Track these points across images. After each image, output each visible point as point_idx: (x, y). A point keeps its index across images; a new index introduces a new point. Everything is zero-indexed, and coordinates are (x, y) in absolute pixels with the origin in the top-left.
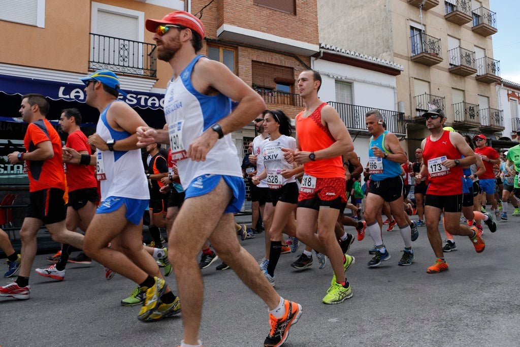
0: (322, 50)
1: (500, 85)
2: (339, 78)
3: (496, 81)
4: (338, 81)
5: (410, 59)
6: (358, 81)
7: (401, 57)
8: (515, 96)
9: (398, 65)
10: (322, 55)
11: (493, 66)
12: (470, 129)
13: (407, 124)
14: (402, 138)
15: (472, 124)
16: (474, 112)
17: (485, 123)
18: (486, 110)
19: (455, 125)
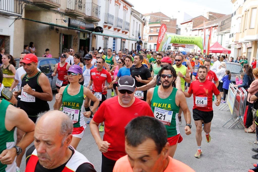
12: (77, 17)
13: (25, 5)
14: (18, 18)
15: (79, 13)
16: (82, 4)
17: (88, 14)
18: (90, 4)
19: (66, 12)
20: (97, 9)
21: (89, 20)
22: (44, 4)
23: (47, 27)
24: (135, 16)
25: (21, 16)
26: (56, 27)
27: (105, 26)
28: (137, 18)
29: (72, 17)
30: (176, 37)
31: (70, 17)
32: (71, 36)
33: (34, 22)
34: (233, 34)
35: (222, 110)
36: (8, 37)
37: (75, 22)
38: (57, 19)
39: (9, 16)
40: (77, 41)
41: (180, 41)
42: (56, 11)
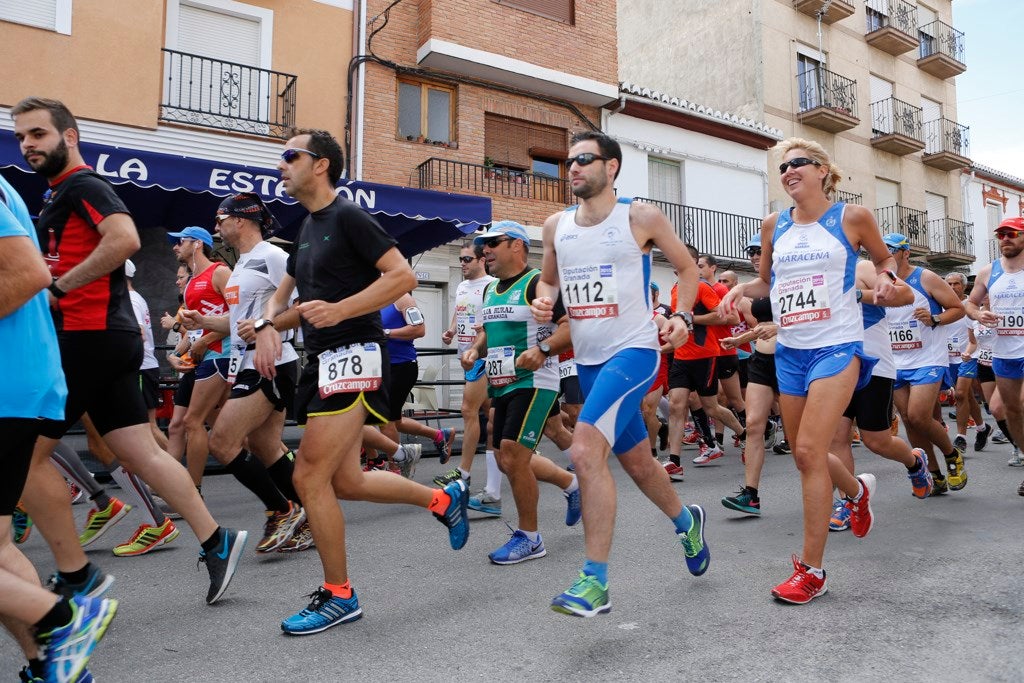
0: (625, 96)
1: (969, 173)
2: (656, 151)
3: (960, 167)
4: (653, 158)
5: (795, 118)
6: (694, 159)
7: (779, 113)
8: (997, 197)
9: (773, 130)
10: (623, 105)
11: (956, 137)
16: (917, 225)
17: (938, 248)
18: (941, 221)
20: (962, 233)
21: (944, 262)
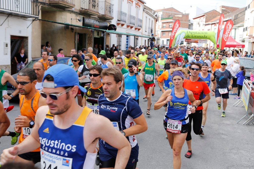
12: (91, 16)
13: (42, 6)
14: (36, 19)
15: (93, 12)
16: (95, 3)
17: (102, 12)
18: (104, 2)
19: (80, 11)
20: (110, 8)
21: (103, 18)
22: (60, 5)
23: (62, 27)
24: (147, 13)
25: (38, 18)
26: (71, 26)
27: (118, 24)
28: (149, 15)
29: (86, 16)
30: (188, 32)
31: (84, 17)
32: (85, 34)
33: (50, 22)
34: (246, 28)
35: (236, 106)
36: (26, 38)
37: (89, 21)
38: (71, 19)
39: (27, 18)
40: (92, 39)
41: (193, 36)
42: (71, 11)
